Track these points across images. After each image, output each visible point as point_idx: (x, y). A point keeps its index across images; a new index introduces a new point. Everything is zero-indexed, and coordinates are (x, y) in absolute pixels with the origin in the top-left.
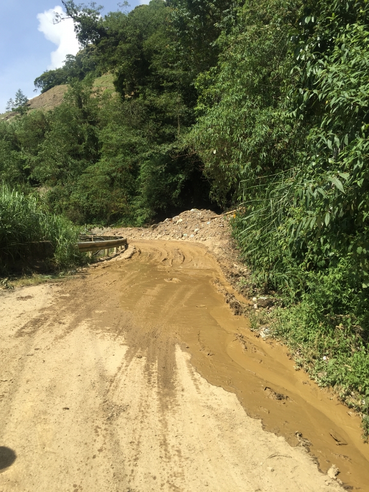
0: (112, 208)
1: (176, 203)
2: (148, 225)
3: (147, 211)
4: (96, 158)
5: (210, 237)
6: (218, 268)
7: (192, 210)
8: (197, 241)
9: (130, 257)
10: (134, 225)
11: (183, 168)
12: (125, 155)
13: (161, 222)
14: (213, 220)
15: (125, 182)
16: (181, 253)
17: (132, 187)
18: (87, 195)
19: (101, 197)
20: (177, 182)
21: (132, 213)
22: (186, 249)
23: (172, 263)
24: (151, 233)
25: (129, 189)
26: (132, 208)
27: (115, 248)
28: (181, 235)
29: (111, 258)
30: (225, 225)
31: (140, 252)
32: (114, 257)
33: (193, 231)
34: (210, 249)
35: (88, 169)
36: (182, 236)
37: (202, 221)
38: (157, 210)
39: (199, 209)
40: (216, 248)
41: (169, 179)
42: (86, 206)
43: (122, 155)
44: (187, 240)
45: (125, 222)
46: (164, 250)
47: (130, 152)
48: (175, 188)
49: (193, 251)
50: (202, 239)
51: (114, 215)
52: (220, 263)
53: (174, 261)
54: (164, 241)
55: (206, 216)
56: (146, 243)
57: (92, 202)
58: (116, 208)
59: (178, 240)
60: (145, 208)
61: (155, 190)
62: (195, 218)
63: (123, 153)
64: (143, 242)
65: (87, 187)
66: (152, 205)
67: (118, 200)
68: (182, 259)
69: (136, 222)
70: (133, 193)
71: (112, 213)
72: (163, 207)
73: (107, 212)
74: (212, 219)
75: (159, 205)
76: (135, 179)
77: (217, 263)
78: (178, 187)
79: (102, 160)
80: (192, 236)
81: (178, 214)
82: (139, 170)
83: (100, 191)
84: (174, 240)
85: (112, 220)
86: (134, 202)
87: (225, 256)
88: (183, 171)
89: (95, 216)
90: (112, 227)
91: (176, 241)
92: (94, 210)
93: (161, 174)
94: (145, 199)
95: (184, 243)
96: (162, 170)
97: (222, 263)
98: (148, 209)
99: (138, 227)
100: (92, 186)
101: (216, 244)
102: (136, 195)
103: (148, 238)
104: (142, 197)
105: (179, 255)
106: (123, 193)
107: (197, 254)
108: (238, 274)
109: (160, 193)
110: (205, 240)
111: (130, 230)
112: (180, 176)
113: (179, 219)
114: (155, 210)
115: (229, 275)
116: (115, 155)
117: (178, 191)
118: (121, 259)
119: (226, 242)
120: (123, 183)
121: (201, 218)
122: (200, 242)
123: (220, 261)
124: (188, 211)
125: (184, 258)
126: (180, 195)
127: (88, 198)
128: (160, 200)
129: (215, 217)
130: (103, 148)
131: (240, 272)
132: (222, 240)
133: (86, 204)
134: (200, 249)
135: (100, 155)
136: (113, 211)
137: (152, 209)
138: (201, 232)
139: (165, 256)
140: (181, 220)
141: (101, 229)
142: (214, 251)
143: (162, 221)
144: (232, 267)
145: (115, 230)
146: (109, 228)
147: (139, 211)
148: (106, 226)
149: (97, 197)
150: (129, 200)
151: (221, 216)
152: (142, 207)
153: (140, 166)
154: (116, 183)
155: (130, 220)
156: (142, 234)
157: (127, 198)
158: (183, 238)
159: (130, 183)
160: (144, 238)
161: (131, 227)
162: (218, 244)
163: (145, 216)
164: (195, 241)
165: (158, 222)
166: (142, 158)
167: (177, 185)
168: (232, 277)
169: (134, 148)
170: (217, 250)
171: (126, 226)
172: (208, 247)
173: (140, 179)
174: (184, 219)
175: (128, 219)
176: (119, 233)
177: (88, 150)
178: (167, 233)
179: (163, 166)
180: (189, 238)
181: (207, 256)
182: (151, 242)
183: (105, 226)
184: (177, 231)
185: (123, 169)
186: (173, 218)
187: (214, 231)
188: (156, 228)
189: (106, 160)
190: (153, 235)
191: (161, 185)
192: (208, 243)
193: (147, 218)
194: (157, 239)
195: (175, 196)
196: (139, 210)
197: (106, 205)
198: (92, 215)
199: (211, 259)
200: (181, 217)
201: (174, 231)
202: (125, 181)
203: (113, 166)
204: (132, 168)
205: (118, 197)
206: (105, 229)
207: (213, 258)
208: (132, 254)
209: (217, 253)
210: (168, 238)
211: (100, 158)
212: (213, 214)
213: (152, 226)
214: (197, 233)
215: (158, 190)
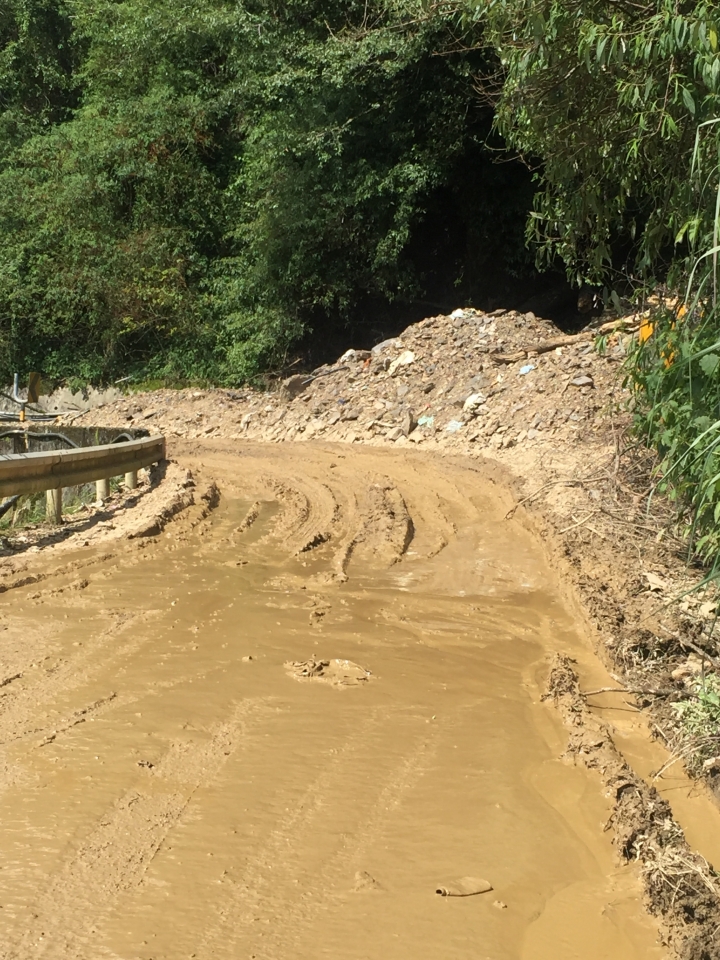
0: (125, 309)
1: (392, 288)
2: (273, 377)
3: (270, 320)
4: (64, 103)
5: (533, 433)
6: (570, 597)
7: (458, 313)
8: (476, 451)
9: (155, 531)
10: (214, 380)
11: (421, 139)
12: (180, 91)
13: (325, 368)
14: (546, 357)
15: (180, 199)
16: (399, 510)
17: (209, 222)
18: (20, 256)
19: (80, 263)
20: (396, 197)
21: (205, 330)
22: (421, 487)
23: (345, 563)
24: (279, 412)
25: (195, 229)
26: (210, 306)
27: (100, 484)
28: (407, 422)
29: (67, 534)
30: (598, 379)
31: (213, 499)
32: (78, 530)
33: (461, 404)
34: (532, 488)
35: (30, 148)
36: (413, 426)
37: (500, 362)
38: (313, 316)
39: (487, 308)
40: (557, 488)
41: (361, 183)
42: (18, 301)
43: (167, 91)
44: (430, 445)
45: (177, 367)
46: (323, 494)
47: (204, 76)
48: (387, 224)
49: (456, 498)
50: (497, 439)
51: (134, 335)
52: (577, 562)
53: (357, 549)
54: (336, 445)
55: (518, 337)
56: (258, 454)
57: (42, 282)
58: (141, 308)
59: (395, 445)
60: (260, 309)
61: (302, 230)
62: (468, 350)
63: (173, 83)
64: (244, 450)
65: (22, 224)
66: (288, 297)
67: (150, 275)
68: (400, 539)
69: (222, 367)
70: (214, 247)
71: (123, 327)
72: (336, 302)
73: (103, 326)
74: (541, 351)
75: (322, 293)
76: (223, 186)
77: (565, 565)
78: (399, 216)
79: (88, 111)
80: (454, 425)
81: (395, 331)
82: (241, 151)
83: (75, 238)
84: (379, 441)
85: (127, 359)
86: (218, 283)
87: (600, 528)
88: (421, 149)
89: (55, 343)
90: (123, 387)
91: (385, 451)
92: (48, 316)
93: (328, 166)
94: (260, 270)
95: (420, 457)
96: (329, 150)
97: (586, 564)
98: (273, 312)
99: (232, 385)
100: (42, 218)
101: (560, 467)
102: (228, 254)
103: (266, 435)
104: (251, 260)
105: (386, 520)
106: (172, 246)
107: (472, 512)
108: (672, 641)
109: (323, 245)
110: (511, 444)
111: (195, 399)
112: (411, 171)
113: (400, 351)
114: (305, 315)
115: (628, 643)
116: (141, 91)
117: (400, 235)
118: (112, 535)
119: (603, 454)
120: (174, 206)
121: (492, 348)
122: (487, 453)
123: (576, 554)
124: (440, 318)
125: (410, 534)
126: (409, 251)
127: (24, 269)
128: (322, 274)
129: (552, 342)
130: (90, 64)
131: (686, 626)
132: (587, 443)
133: (17, 293)
134: (487, 490)
135: (78, 92)
136: (126, 320)
137: (289, 312)
138: (495, 410)
139: (321, 524)
140: (408, 357)
141: (80, 395)
142: (550, 499)
143: (331, 363)
144: (640, 587)
145: (133, 398)
146: (111, 391)
147: (235, 321)
148: (102, 381)
149: (62, 264)
150: (197, 276)
151: (583, 338)
152: (248, 302)
153: (244, 136)
154: (142, 205)
155: (199, 356)
156: (245, 418)
157: (188, 264)
158: (416, 435)
159: (200, 206)
160: (251, 435)
161: (204, 387)
162: (569, 463)
163: (261, 342)
164: (465, 450)
165: (311, 365)
166: (253, 102)
167: (394, 209)
168: (646, 654)
169: (221, 60)
170: (564, 499)
171: (181, 382)
172: (520, 481)
173: (241, 190)
174: (422, 352)
175: (191, 354)
176: (147, 413)
177: (30, 72)
178: (347, 414)
179: (336, 131)
180: (440, 436)
181: (516, 525)
182: (277, 452)
183: (95, 384)
184: (389, 405)
185: (171, 147)
186: (377, 350)
187: (548, 404)
188: (303, 389)
189: (103, 112)
190: (289, 423)
191: (328, 211)
192: (522, 461)
193: (267, 348)
194: (304, 436)
195: (387, 254)
196: (237, 316)
197: (100, 297)
198: (43, 337)
199: (535, 539)
200: (408, 342)
201: (378, 405)
202: (178, 195)
203: (127, 135)
204: (207, 142)
205: (149, 262)
206: (94, 393)
207: (543, 534)
208: (168, 515)
209: (562, 510)
210: (350, 432)
211: (78, 105)
212: (544, 331)
213: (287, 382)
214: (475, 415)
215: (313, 229)
